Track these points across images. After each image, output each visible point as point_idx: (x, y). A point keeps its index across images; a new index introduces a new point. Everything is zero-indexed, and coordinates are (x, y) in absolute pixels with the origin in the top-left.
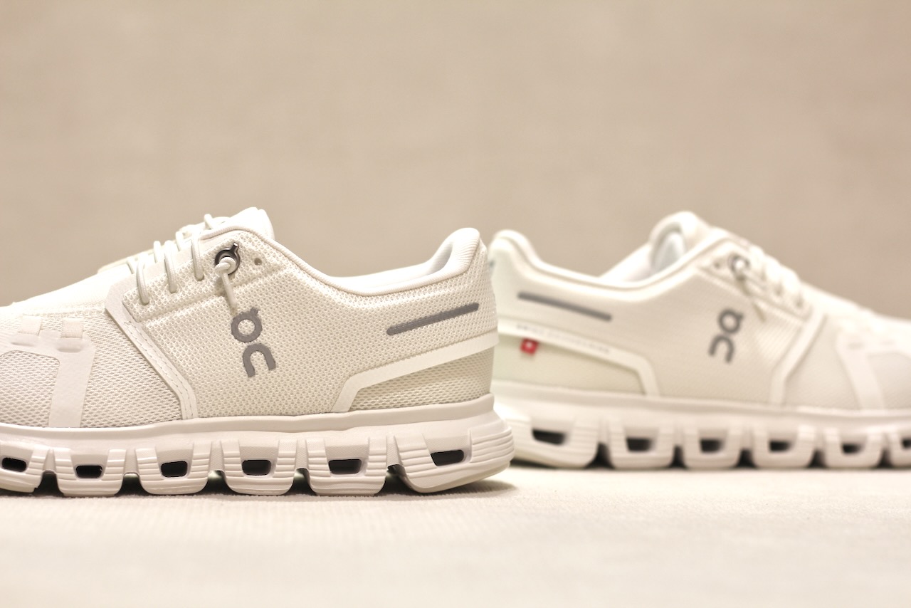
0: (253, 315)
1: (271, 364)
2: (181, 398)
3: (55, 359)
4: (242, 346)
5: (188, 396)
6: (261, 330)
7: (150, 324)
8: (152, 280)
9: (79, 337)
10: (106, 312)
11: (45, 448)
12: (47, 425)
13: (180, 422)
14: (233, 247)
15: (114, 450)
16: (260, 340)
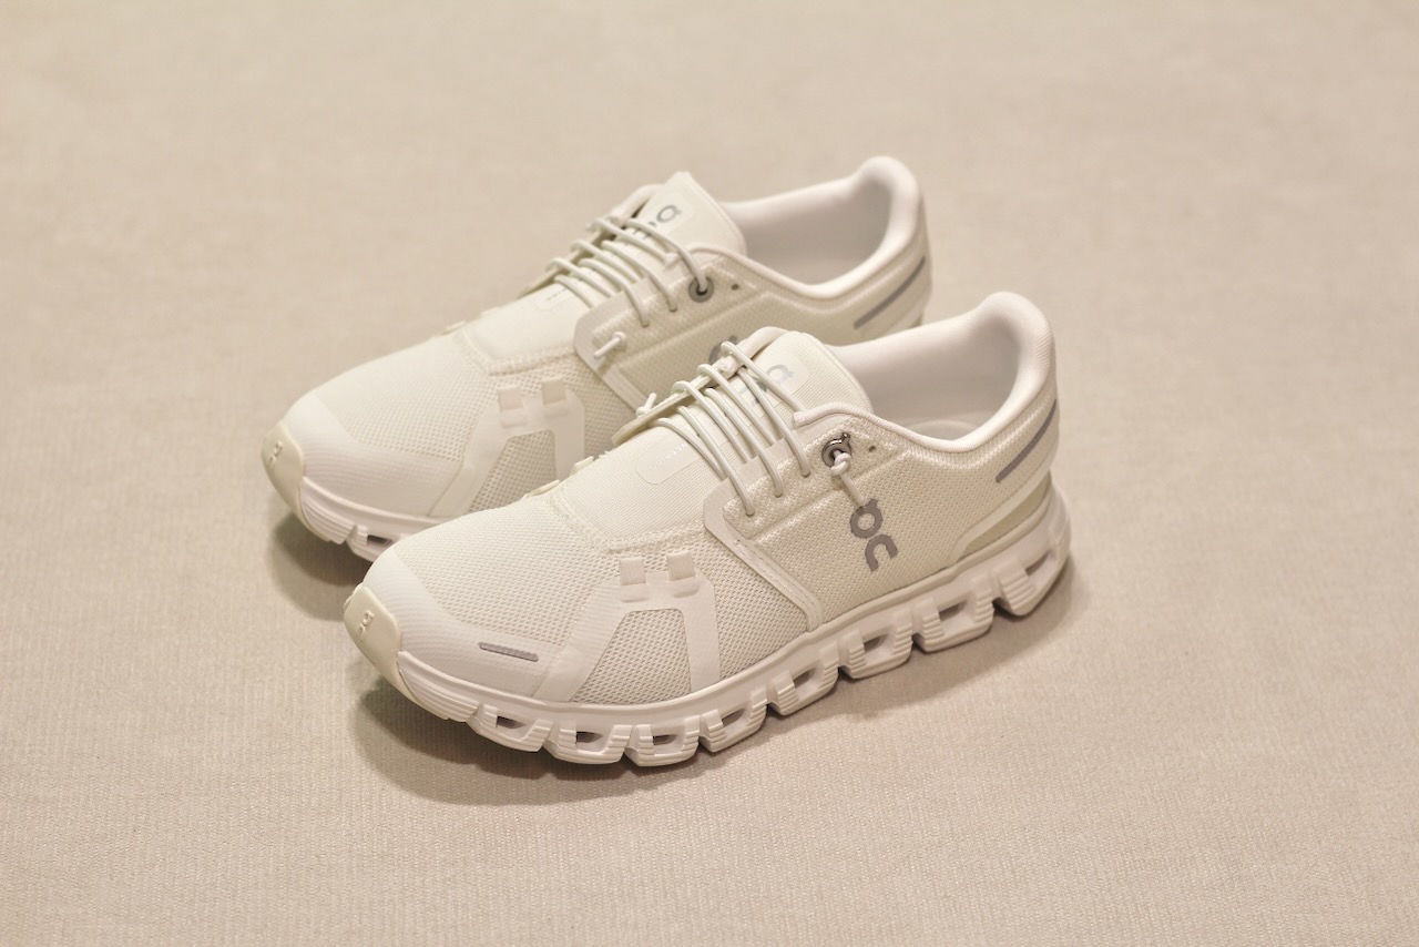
0: (871, 507)
1: (893, 551)
2: (807, 613)
3: (675, 610)
4: (864, 543)
5: (813, 607)
6: (882, 520)
7: (762, 540)
8: (753, 485)
9: (693, 575)
10: (707, 530)
11: (696, 718)
12: (690, 691)
13: (808, 635)
14: (843, 438)
15: (754, 693)
16: (881, 531)
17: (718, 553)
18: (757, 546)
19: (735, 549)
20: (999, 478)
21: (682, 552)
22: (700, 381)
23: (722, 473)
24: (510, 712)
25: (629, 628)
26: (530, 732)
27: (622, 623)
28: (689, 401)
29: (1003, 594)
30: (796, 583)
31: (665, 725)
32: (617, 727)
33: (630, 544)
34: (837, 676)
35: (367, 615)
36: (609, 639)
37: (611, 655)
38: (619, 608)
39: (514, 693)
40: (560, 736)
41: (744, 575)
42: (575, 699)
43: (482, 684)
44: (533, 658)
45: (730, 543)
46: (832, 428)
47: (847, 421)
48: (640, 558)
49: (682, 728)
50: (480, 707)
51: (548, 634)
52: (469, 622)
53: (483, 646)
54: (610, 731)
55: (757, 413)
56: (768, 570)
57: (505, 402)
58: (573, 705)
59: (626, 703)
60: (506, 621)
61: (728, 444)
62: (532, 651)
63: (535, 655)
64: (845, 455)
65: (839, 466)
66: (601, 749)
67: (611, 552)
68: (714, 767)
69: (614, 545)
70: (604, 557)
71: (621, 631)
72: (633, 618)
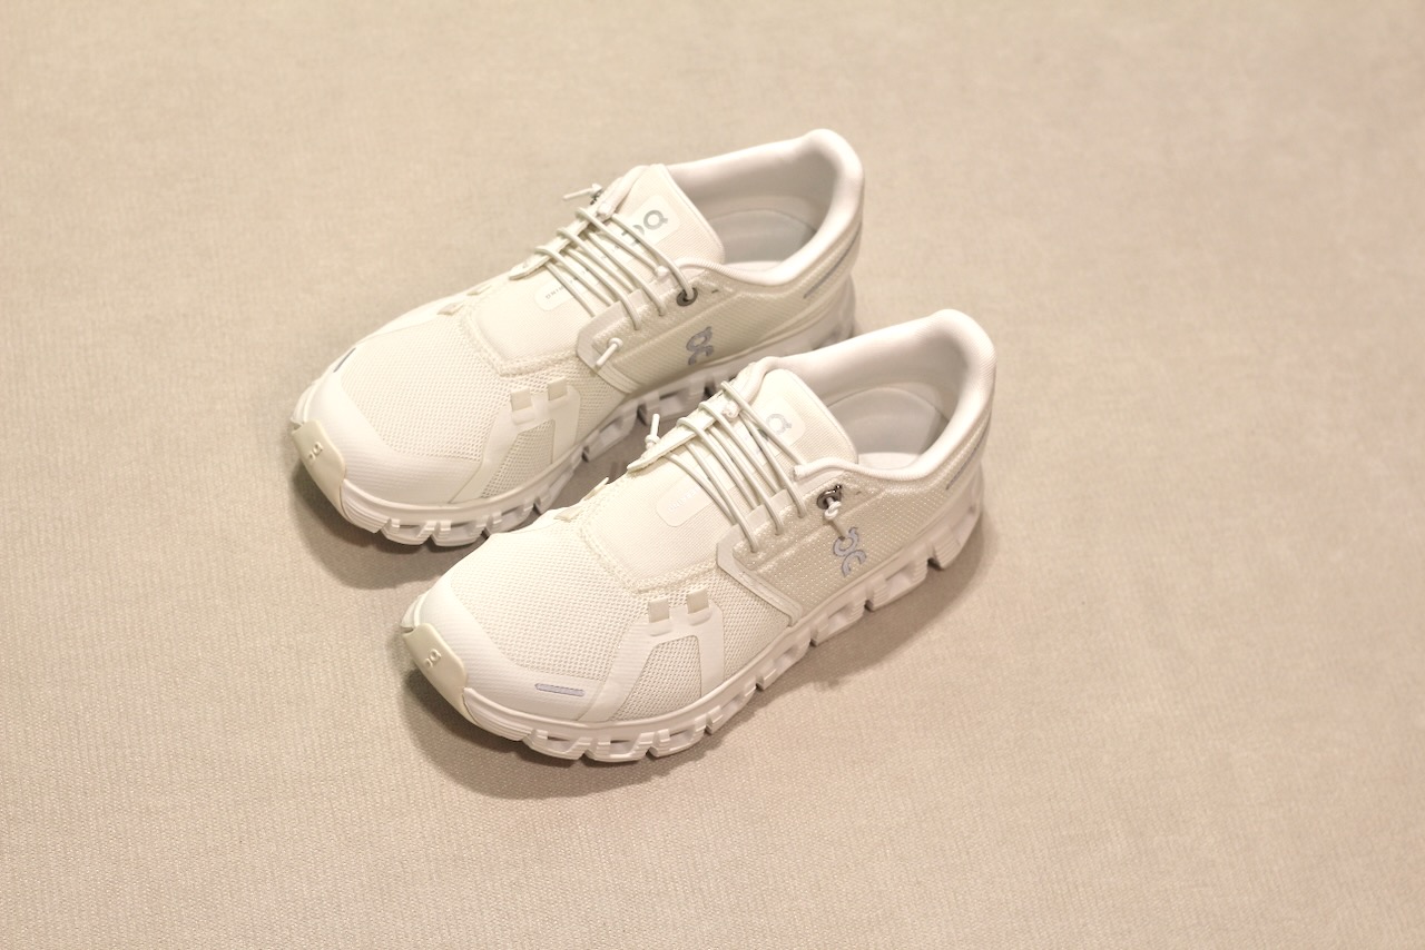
0: (852, 533)
1: (863, 558)
2: (791, 615)
3: (693, 636)
5: (796, 610)
6: (858, 540)
7: (762, 569)
8: (759, 528)
9: (707, 606)
10: (719, 567)
11: (703, 715)
12: (700, 696)
14: (836, 489)
16: (857, 548)
17: (727, 584)
18: (759, 575)
19: (741, 580)
21: (698, 587)
22: (705, 419)
23: (733, 519)
24: (560, 733)
25: (657, 657)
26: (574, 747)
27: (650, 655)
28: (698, 440)
29: (934, 554)
30: (786, 597)
31: (680, 725)
32: (643, 735)
33: (656, 584)
34: (808, 646)
38: (648, 643)
39: (561, 719)
40: (598, 746)
41: (746, 598)
42: (610, 719)
43: (536, 714)
44: (578, 692)
45: (737, 574)
46: (825, 483)
47: (841, 475)
48: (664, 596)
49: (693, 726)
50: (534, 731)
51: (592, 672)
52: (523, 665)
53: (539, 687)
54: (638, 738)
55: (760, 461)
56: (765, 592)
57: (516, 402)
58: (610, 723)
59: (653, 716)
60: (557, 663)
61: (736, 489)
62: (579, 688)
63: (581, 691)
64: (837, 504)
65: (831, 513)
66: (629, 750)
67: (640, 592)
69: (641, 585)
70: (635, 597)
71: (650, 661)
72: (660, 649)
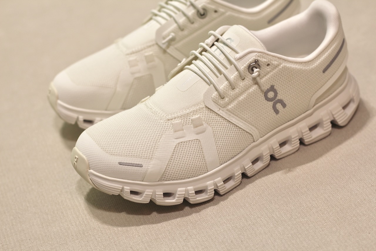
0: (272, 88)
1: (284, 105)
2: (253, 135)
3: (197, 140)
4: (271, 103)
5: (255, 133)
6: (277, 93)
7: (230, 107)
8: (223, 85)
9: (202, 125)
10: (206, 107)
11: (212, 182)
12: (208, 171)
13: (254, 144)
14: (256, 62)
15: (236, 169)
16: (278, 98)
17: (212, 115)
18: (228, 110)
19: (218, 112)
20: (324, 71)
21: (197, 116)
22: (200, 49)
23: (210, 83)
24: (136, 188)
25: (179, 149)
26: (144, 195)
27: (175, 148)
28: (196, 58)
29: (334, 118)
30: (246, 123)
31: (200, 186)
32: (179, 189)
33: (176, 115)
34: (270, 158)
35: (76, 158)
36: (171, 154)
37: (172, 161)
38: (173, 142)
39: (135, 180)
40: (157, 196)
41: (224, 122)
42: (160, 180)
43: (122, 179)
44: (141, 166)
45: (216, 110)
46: (250, 59)
47: (256, 55)
48: (180, 121)
49: (207, 187)
50: (123, 188)
51: (146, 156)
52: (114, 155)
53: (120, 164)
54: (176, 191)
56: (234, 119)
58: (160, 182)
59: (182, 179)
60: (128, 152)
61: (211, 72)
62: (140, 163)
63: (141, 165)
64: (258, 70)
65: (255, 74)
66: (174, 198)
67: (169, 120)
68: (223, 200)
69: (170, 117)
70: (166, 122)
71: (176, 150)
72: (180, 145)
